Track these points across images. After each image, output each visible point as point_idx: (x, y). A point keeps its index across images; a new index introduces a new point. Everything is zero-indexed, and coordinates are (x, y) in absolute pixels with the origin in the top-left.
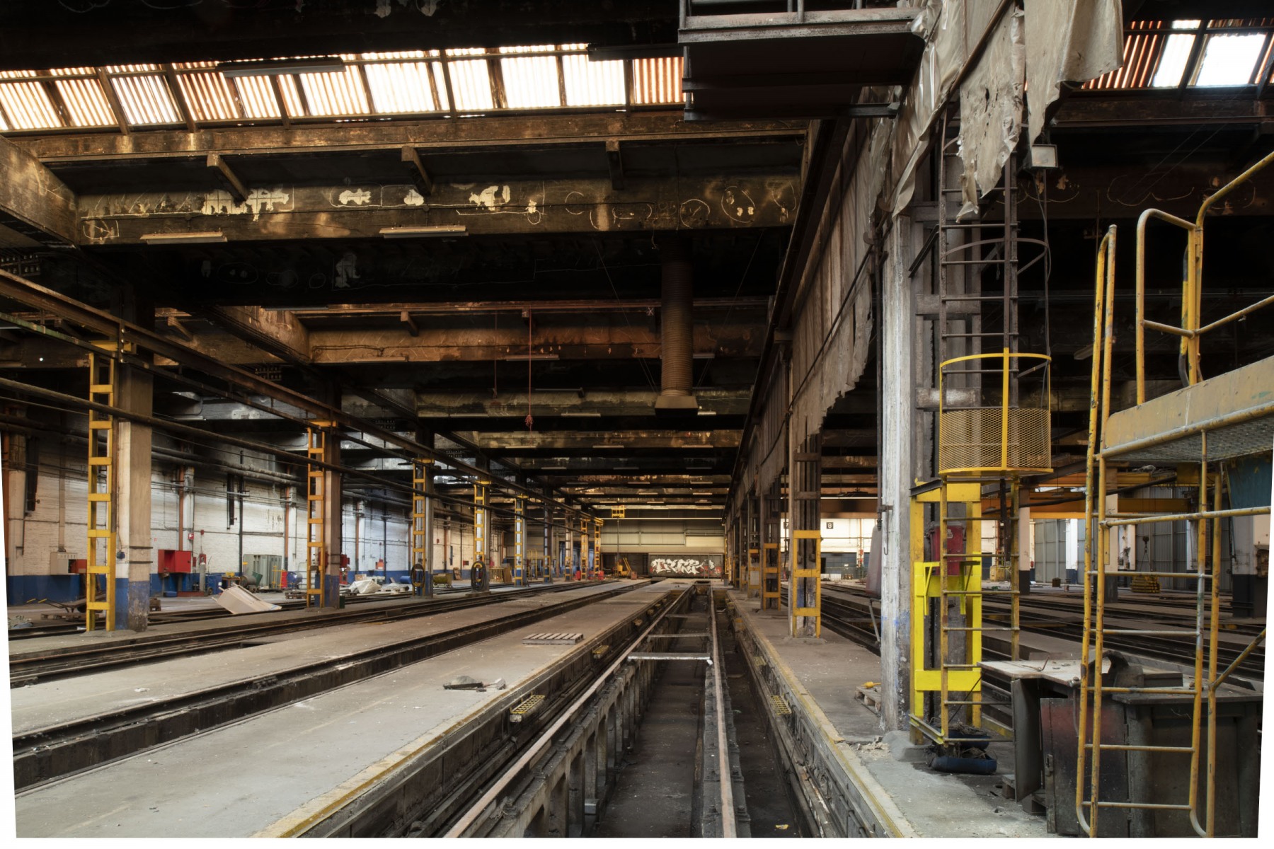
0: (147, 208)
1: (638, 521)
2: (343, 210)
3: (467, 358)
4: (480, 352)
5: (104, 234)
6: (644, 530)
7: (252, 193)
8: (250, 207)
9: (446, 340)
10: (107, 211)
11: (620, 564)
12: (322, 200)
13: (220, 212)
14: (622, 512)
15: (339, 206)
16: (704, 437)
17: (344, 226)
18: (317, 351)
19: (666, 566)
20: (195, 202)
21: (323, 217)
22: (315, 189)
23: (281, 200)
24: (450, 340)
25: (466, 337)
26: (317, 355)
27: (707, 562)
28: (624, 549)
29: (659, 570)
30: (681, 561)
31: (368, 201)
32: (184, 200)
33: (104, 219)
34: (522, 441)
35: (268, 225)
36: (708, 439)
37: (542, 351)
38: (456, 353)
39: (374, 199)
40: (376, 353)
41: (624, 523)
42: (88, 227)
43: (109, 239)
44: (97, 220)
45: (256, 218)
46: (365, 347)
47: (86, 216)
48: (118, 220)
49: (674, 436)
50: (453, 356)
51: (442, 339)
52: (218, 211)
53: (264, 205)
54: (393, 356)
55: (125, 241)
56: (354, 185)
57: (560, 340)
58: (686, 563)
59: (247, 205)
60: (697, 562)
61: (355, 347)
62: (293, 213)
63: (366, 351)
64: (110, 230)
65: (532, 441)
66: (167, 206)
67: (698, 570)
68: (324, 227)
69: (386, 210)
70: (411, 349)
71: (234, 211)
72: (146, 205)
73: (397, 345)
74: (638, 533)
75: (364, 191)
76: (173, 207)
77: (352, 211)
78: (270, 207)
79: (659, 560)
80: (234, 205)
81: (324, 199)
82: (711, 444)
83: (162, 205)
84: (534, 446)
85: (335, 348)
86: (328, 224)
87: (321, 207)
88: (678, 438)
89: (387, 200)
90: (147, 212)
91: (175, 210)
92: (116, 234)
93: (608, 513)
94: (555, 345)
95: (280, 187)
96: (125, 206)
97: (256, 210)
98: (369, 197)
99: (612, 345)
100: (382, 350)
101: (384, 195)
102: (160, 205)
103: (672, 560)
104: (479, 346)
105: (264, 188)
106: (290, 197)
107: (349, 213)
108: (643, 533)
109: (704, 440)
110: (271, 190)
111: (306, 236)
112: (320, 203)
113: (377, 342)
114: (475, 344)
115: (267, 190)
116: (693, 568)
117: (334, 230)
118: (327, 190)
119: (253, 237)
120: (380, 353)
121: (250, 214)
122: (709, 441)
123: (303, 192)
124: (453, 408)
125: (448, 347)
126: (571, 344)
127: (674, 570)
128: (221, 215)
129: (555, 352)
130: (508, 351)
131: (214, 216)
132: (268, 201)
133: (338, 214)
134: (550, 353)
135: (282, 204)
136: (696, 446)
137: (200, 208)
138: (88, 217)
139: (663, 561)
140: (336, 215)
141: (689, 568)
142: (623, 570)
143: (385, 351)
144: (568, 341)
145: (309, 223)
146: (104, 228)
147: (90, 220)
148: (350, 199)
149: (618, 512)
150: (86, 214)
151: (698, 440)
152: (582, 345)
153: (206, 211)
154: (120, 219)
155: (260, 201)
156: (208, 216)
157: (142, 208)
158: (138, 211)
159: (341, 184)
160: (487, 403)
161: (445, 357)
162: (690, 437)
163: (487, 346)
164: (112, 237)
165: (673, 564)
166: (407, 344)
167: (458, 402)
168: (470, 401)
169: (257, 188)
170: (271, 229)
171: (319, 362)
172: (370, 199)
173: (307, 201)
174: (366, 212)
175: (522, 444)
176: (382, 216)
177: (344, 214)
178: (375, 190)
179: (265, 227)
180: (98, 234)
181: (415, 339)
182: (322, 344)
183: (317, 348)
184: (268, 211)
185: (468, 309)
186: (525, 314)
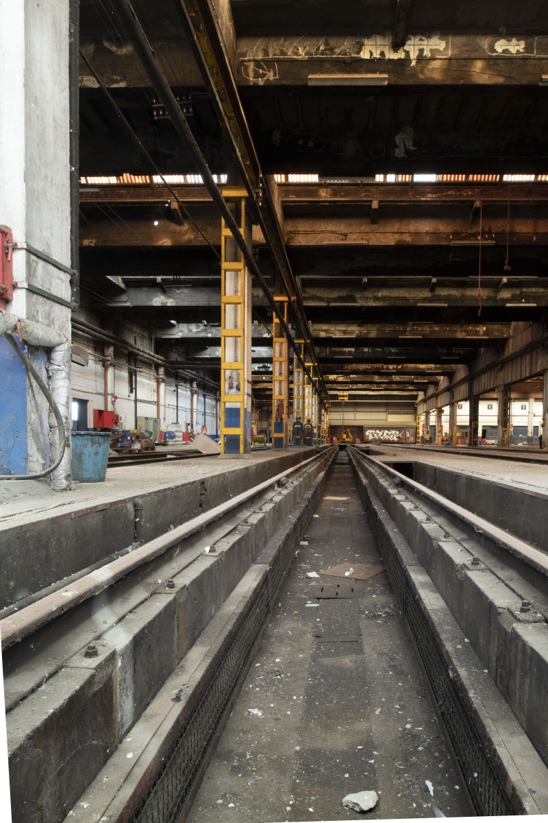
0: (305, 51)
1: (356, 403)
2: (498, 58)
3: (417, 243)
4: (428, 238)
5: (263, 76)
6: (359, 410)
7: (410, 39)
8: (407, 53)
9: (400, 227)
10: (266, 52)
11: (344, 433)
12: (478, 48)
13: (378, 57)
14: (346, 396)
15: (495, 54)
16: (481, 331)
17: (499, 74)
18: (291, 235)
19: (375, 435)
20: (354, 46)
21: (479, 65)
22: (471, 37)
23: (438, 47)
24: (403, 227)
25: (417, 225)
26: (291, 238)
27: (405, 432)
28: (346, 423)
29: (371, 438)
30: (386, 432)
31: (522, 51)
32: (343, 44)
33: (262, 60)
34: (345, 332)
35: (426, 71)
36: (484, 332)
37: (479, 238)
38: (408, 239)
39: (528, 48)
40: (341, 237)
41: (347, 405)
42: (246, 68)
43: (268, 80)
44: (255, 61)
45: (413, 63)
46: (332, 232)
47: (246, 57)
48: (277, 61)
49: (459, 329)
50: (405, 241)
51: (396, 226)
52: (377, 55)
53: (421, 51)
54: (354, 240)
55: (284, 82)
56: (509, 35)
57: (494, 229)
58: (390, 433)
59: (405, 51)
60: (398, 432)
61: (323, 232)
62: (449, 59)
63: (333, 236)
64: (269, 71)
65: (352, 333)
66: (325, 50)
67: (398, 438)
68: (480, 74)
69: (540, 59)
70: (371, 235)
71: (391, 55)
72: (305, 48)
73: (358, 231)
74: (354, 411)
75: (518, 40)
76: (332, 50)
77: (507, 59)
78: (427, 53)
79: (371, 431)
80: (392, 50)
81: (480, 47)
82: (487, 336)
83: (321, 48)
84: (354, 336)
85: (306, 233)
86: (483, 72)
87: (477, 55)
88: (462, 331)
89: (540, 50)
90: (305, 55)
91: (334, 53)
92: (275, 75)
93: (336, 397)
94: (490, 233)
95: (437, 35)
96: (284, 48)
97: (413, 55)
98: (523, 46)
99: (536, 234)
100: (346, 235)
101: (537, 45)
102: (319, 48)
103: (380, 431)
104: (427, 233)
105: (422, 34)
106: (447, 44)
107: (504, 61)
108: (357, 411)
109: (481, 333)
110: (429, 37)
111: (462, 82)
112: (476, 51)
113: (342, 229)
114: (424, 231)
115: (425, 36)
116: (395, 436)
117: (489, 78)
118: (483, 38)
119: (411, 82)
120: (344, 238)
121: (407, 60)
122: (485, 333)
123: (460, 40)
124: (331, 299)
125: (401, 233)
126: (503, 233)
127: (381, 438)
128: (379, 59)
129: (491, 238)
130: (451, 237)
131: (372, 61)
132: (425, 48)
133: (494, 62)
134: (486, 239)
135: (439, 50)
136: (476, 337)
137: (358, 53)
138: (246, 59)
139: (374, 431)
140: (491, 62)
141: (392, 436)
142: (347, 437)
143: (349, 236)
144: (500, 231)
145: (466, 69)
146: (263, 69)
147: (249, 61)
148: (504, 48)
149: (343, 396)
150: (244, 55)
151: (477, 333)
152: (512, 233)
153: (365, 55)
154: (278, 61)
155: (417, 48)
156: (367, 60)
157: (301, 51)
158: (297, 54)
159: (497, 34)
160: (358, 295)
161: (399, 241)
162: (471, 331)
163: (433, 233)
164: (272, 78)
165: (381, 433)
166: (366, 231)
167: (334, 294)
168: (344, 293)
169: (415, 35)
170: (428, 74)
171: (293, 244)
172: (524, 48)
173: (463, 48)
174: (520, 61)
175: (344, 335)
176: (535, 65)
177: (500, 62)
178: (529, 40)
179: (422, 72)
180: (257, 75)
181: (374, 227)
182: (295, 229)
183: (290, 232)
184: (426, 56)
185: (428, 199)
186: (478, 204)
